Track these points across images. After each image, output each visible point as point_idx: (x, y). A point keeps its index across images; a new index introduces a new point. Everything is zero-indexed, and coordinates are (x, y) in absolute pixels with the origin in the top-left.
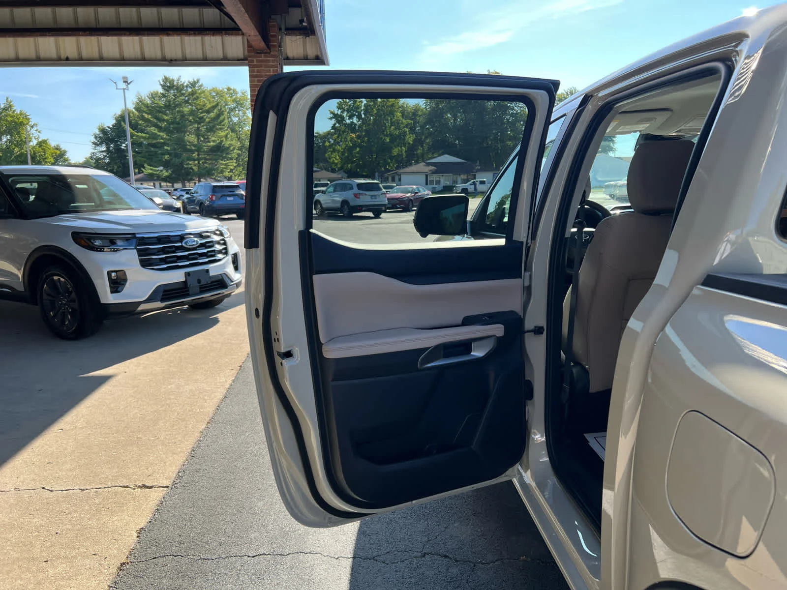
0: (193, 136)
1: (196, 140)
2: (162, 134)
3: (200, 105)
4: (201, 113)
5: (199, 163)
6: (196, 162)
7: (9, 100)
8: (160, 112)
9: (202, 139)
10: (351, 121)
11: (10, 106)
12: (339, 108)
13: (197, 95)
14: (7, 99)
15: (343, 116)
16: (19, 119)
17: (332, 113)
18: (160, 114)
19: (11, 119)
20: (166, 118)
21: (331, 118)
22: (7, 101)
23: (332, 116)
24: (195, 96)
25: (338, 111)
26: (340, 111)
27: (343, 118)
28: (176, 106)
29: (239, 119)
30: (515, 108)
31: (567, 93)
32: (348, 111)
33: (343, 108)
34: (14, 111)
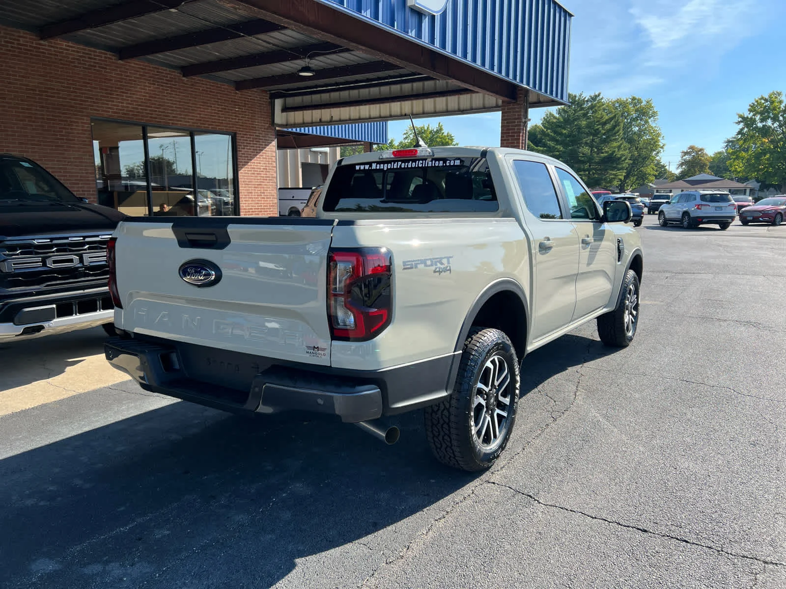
0: (587, 148)
1: (589, 151)
2: (558, 147)
3: (598, 118)
4: (598, 125)
5: (589, 173)
6: (587, 173)
7: (441, 124)
8: (560, 127)
9: (596, 150)
10: (764, 124)
11: (441, 129)
12: (750, 111)
13: (596, 108)
14: (439, 123)
15: (755, 119)
16: (445, 140)
17: (740, 116)
18: (559, 129)
19: (440, 140)
20: (564, 132)
21: (739, 123)
22: (439, 126)
23: (740, 119)
24: (594, 110)
25: (749, 114)
26: (752, 114)
27: (753, 121)
28: (575, 120)
29: (639, 129)
32: (761, 113)
33: (755, 111)
34: (443, 133)
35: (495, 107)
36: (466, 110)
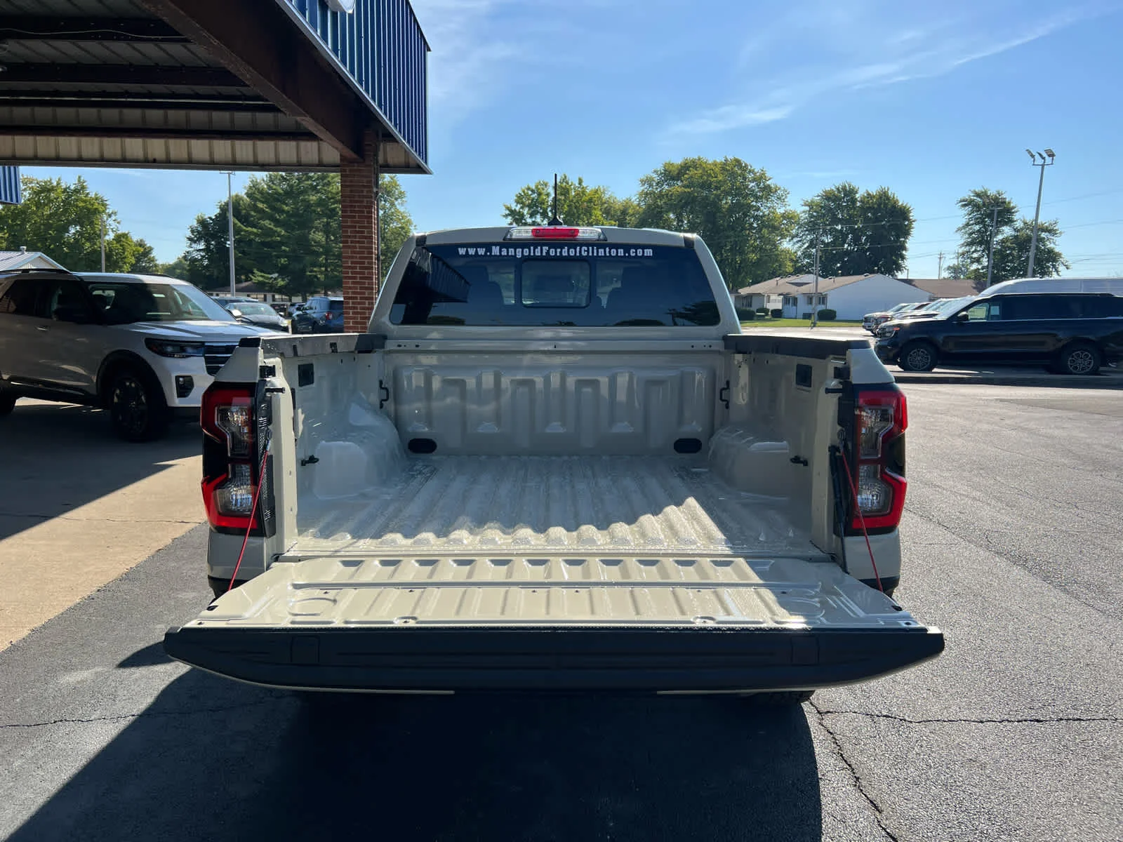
0: (320, 234)
1: (323, 239)
2: (279, 229)
3: (331, 193)
4: (333, 203)
5: (326, 270)
6: (323, 269)
7: (82, 179)
8: (278, 200)
9: (332, 238)
10: (533, 220)
11: (83, 188)
12: (517, 202)
13: (329, 179)
14: (79, 177)
15: (523, 214)
16: (93, 205)
17: (508, 208)
18: (279, 203)
19: (84, 205)
20: (286, 208)
21: (506, 216)
22: (79, 181)
23: (507, 212)
24: (325, 181)
25: (516, 206)
26: (519, 206)
27: (522, 216)
28: (302, 193)
29: (385, 212)
30: (762, 208)
31: (838, 189)
32: (529, 206)
33: (522, 203)
34: (88, 194)
35: (318, 165)
36: (269, 165)
